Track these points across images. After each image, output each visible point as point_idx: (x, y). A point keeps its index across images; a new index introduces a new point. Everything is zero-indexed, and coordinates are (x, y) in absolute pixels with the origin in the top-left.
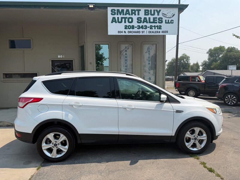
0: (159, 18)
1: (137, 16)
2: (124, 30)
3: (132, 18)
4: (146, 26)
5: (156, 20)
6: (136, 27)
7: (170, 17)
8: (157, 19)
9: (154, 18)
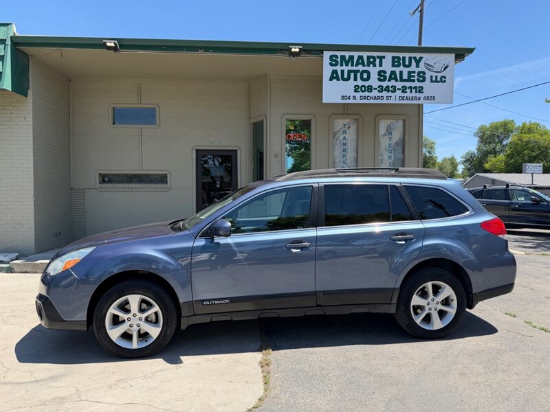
0: (419, 73)
1: (378, 68)
2: (352, 94)
3: (368, 73)
4: (394, 87)
5: (414, 76)
6: (376, 89)
7: (439, 70)
8: (416, 75)
9: (409, 72)
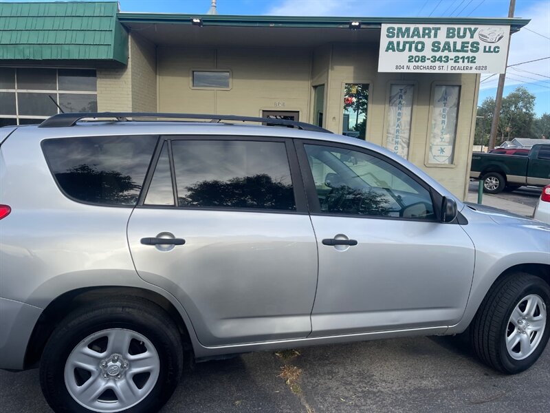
0: (473, 43)
1: (433, 39)
2: (406, 63)
3: (423, 44)
4: (447, 57)
5: (467, 47)
6: (429, 59)
7: (493, 41)
8: (469, 45)
9: (463, 43)
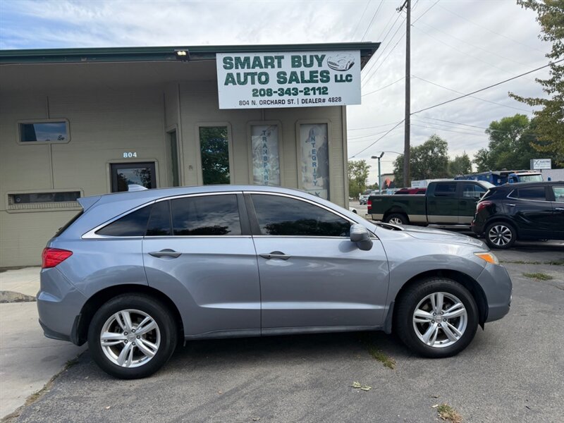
1: (277, 70)
2: (251, 98)
3: (266, 74)
4: (295, 89)
5: (317, 77)
6: (276, 92)
7: (344, 69)
9: (311, 72)
